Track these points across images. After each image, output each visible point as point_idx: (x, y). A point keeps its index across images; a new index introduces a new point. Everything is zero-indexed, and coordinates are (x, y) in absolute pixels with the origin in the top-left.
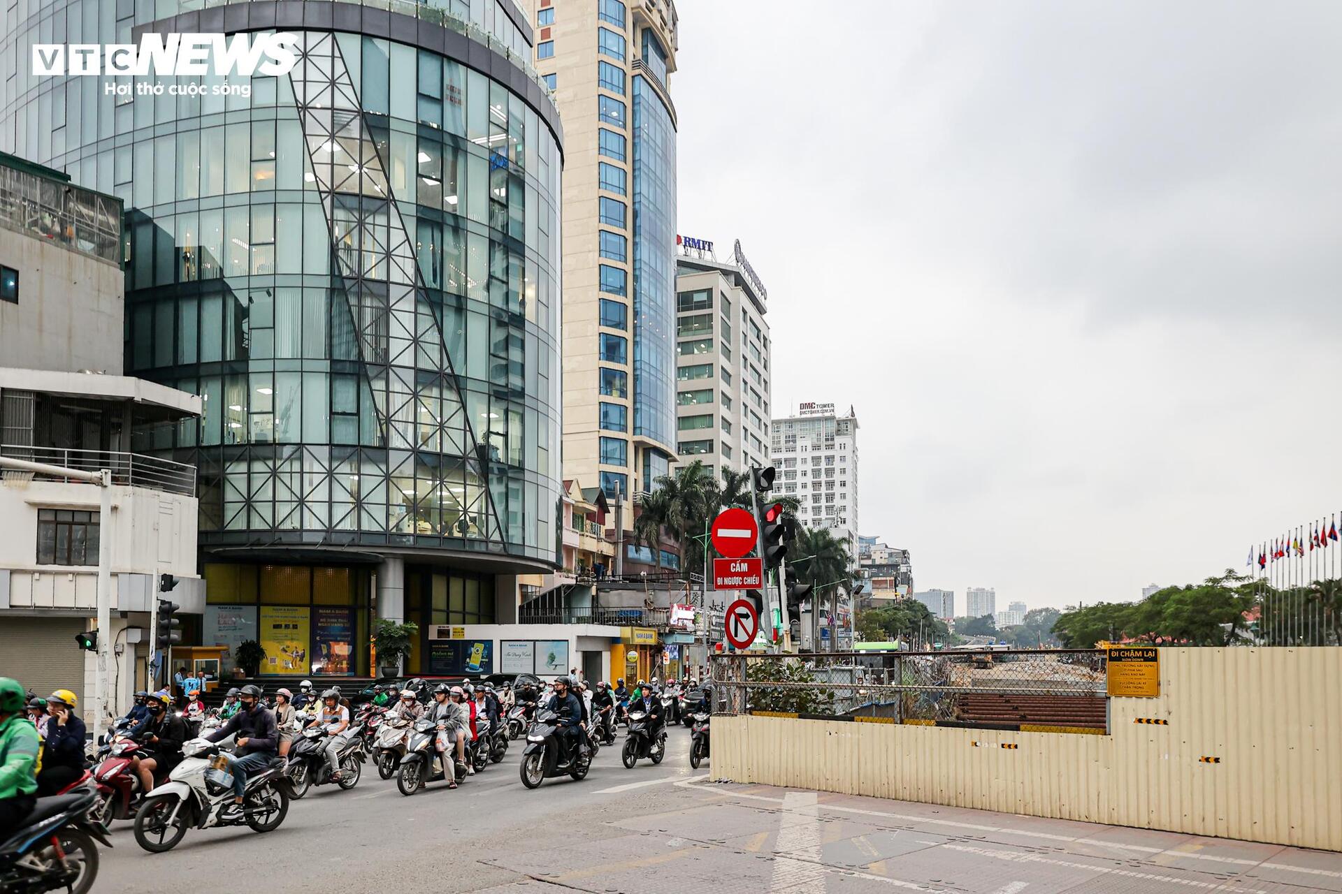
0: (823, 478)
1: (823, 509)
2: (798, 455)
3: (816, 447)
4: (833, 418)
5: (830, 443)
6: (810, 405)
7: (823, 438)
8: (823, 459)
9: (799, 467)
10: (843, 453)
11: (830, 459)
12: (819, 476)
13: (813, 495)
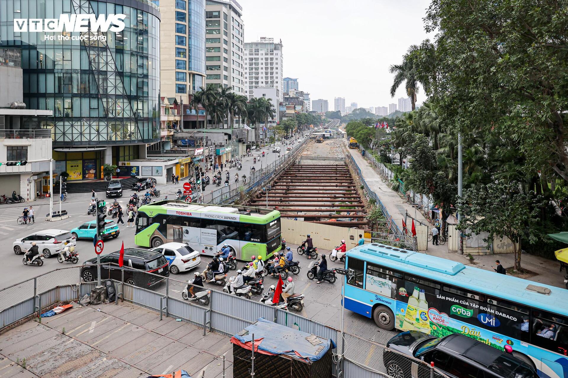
0: (269, 66)
1: (269, 77)
2: (260, 57)
3: (266, 54)
4: (273, 43)
5: (272, 53)
6: (264, 38)
7: (269, 51)
8: (269, 59)
9: (260, 61)
10: (277, 57)
11: (272, 59)
12: (268, 65)
13: (265, 72)
